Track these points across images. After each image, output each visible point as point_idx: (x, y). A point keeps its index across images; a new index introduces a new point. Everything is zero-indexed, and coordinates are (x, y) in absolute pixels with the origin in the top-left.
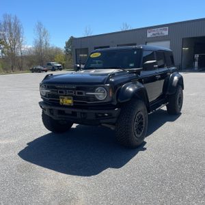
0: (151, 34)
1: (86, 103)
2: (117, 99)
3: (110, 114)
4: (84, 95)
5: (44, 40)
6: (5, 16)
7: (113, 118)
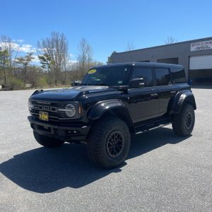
0: (195, 47)
1: (57, 119)
2: (88, 116)
3: (78, 132)
4: (56, 111)
5: (87, 55)
6: (53, 34)
7: (81, 135)
